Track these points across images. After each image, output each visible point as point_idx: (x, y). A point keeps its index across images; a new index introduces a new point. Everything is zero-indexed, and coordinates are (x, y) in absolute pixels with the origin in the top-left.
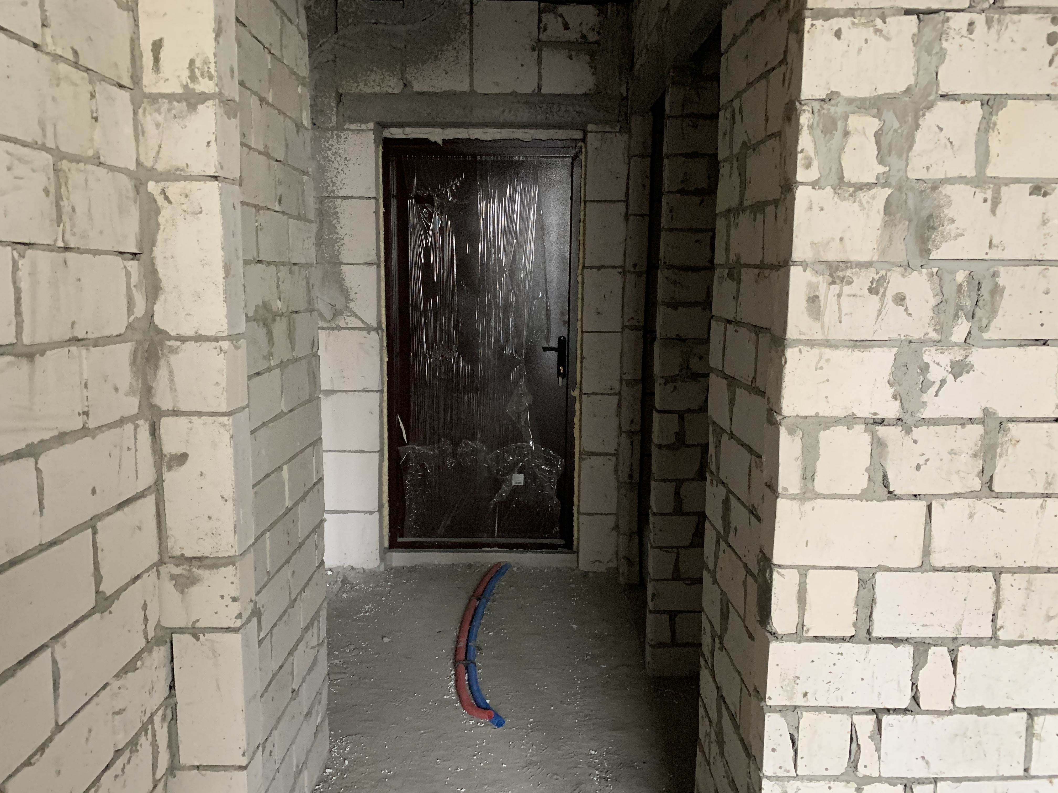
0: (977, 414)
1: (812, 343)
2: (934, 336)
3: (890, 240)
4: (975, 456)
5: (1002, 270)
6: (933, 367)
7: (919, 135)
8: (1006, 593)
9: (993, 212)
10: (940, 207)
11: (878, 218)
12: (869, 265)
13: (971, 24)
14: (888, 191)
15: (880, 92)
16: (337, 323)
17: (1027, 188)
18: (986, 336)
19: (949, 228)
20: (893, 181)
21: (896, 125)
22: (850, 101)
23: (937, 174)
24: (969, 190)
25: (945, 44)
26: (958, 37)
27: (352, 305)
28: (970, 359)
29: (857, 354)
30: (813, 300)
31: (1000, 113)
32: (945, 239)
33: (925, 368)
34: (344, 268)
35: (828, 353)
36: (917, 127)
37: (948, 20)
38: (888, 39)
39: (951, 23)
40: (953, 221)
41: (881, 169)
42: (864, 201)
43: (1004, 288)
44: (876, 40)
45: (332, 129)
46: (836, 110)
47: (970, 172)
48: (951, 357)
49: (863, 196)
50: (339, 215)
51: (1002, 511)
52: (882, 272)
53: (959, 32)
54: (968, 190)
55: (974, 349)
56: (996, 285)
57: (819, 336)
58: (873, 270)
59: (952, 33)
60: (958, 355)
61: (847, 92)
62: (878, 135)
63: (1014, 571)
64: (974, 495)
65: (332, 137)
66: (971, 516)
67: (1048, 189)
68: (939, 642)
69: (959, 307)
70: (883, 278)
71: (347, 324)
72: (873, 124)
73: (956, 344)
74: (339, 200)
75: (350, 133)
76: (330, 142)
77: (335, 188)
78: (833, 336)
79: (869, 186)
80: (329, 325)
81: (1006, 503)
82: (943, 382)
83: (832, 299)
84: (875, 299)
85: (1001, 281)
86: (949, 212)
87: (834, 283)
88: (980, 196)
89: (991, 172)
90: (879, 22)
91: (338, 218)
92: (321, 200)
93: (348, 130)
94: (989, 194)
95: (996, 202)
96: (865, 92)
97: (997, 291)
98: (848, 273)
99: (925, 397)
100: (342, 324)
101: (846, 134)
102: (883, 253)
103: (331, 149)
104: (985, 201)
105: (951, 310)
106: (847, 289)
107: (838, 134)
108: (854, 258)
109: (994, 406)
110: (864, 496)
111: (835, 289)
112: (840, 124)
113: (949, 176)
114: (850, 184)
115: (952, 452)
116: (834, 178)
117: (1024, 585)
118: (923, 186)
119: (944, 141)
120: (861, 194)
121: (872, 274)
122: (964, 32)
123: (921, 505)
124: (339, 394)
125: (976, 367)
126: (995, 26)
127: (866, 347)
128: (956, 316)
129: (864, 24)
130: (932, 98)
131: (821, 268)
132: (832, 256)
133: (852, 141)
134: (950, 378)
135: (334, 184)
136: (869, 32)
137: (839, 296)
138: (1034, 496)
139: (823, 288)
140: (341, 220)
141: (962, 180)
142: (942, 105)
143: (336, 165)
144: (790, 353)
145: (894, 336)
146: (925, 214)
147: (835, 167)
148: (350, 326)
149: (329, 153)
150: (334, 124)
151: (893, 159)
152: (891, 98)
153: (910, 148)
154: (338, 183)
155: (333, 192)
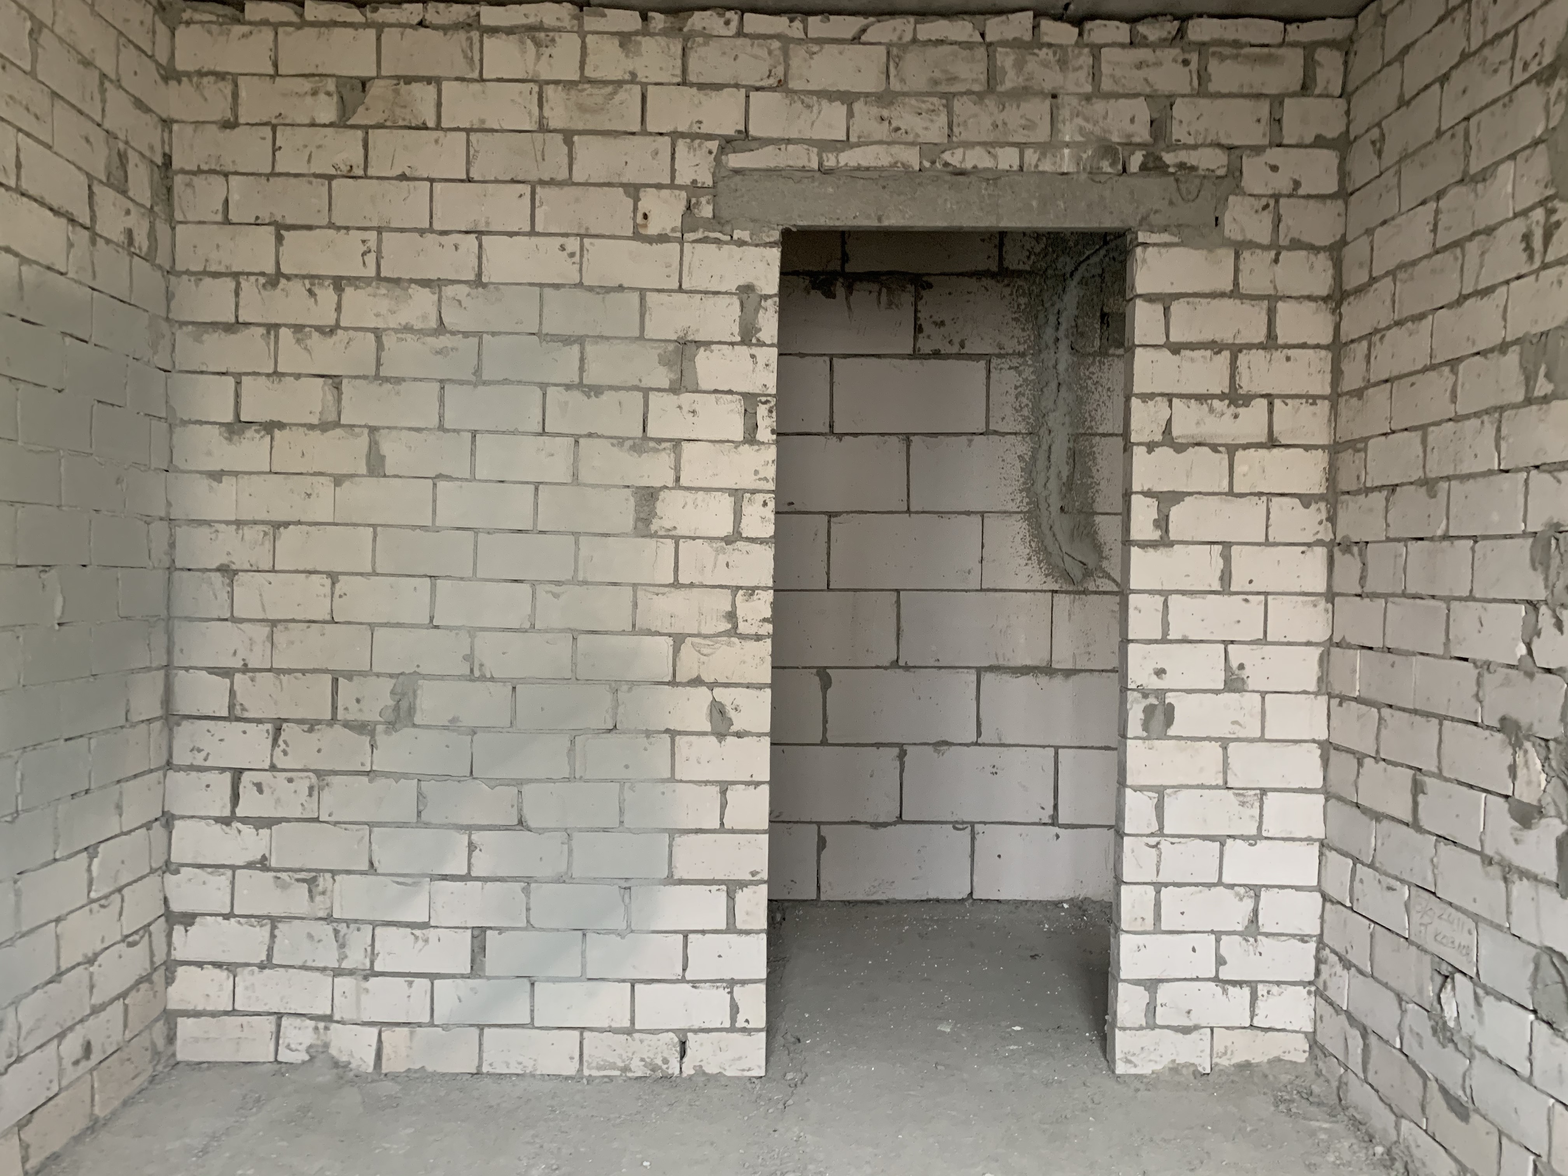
16: (1085, 585)
27: (1105, 564)
34: (1098, 519)
45: (1094, 355)
50: (1097, 455)
65: (1093, 363)
71: (1098, 587)
74: (1098, 438)
75: (1116, 359)
76: (1091, 370)
77: (1093, 423)
80: (1075, 589)
91: (1094, 459)
92: (1075, 438)
93: (1113, 355)
100: (1092, 587)
103: (1090, 378)
124: (1083, 675)
135: (1093, 419)
140: (1099, 461)
143: (1097, 396)
148: (1101, 589)
149: (1089, 382)
150: (1096, 348)
154: (1098, 418)
155: (1091, 428)
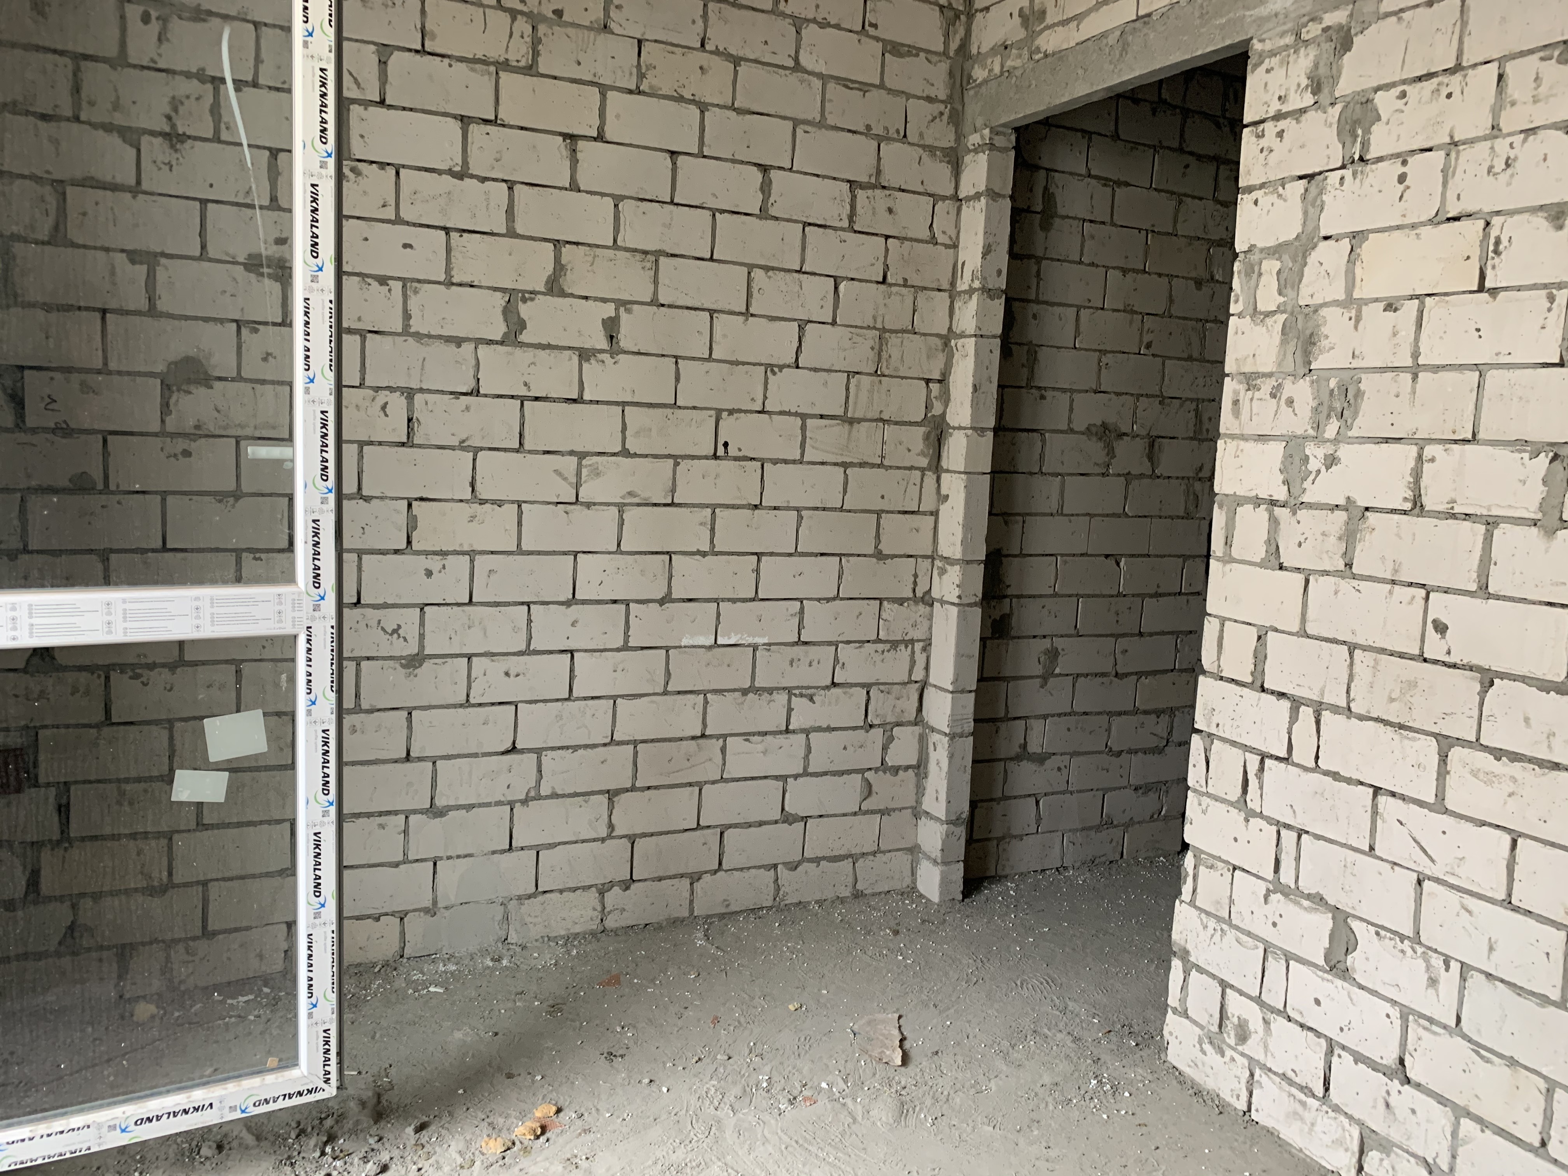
0: (1342, 502)
1: (1233, 437)
2: (1311, 432)
3: (1285, 355)
4: (1340, 538)
5: (1363, 376)
6: (1311, 458)
7: (1306, 270)
8: (1357, 668)
9: (1356, 328)
10: (1318, 326)
11: (1277, 338)
12: (1270, 375)
13: (1342, 178)
14: (1285, 316)
15: (1281, 241)
17: (1382, 305)
18: (1350, 434)
19: (1324, 343)
20: (1289, 308)
21: (1290, 265)
22: (1262, 250)
23: (1318, 300)
24: (1339, 310)
25: (1324, 197)
26: (1332, 190)
28: (1338, 453)
29: (1260, 446)
30: (1236, 402)
31: (1364, 246)
32: (1321, 352)
33: (1306, 459)
35: (1242, 444)
36: (1305, 264)
37: (1326, 178)
38: (1285, 200)
39: (1329, 181)
40: (1327, 337)
41: (1282, 299)
42: (1269, 324)
43: (1364, 393)
44: (1279, 203)
46: (1255, 257)
47: (1341, 296)
48: (1325, 451)
49: (1269, 321)
51: (1359, 591)
52: (1280, 381)
53: (1333, 186)
54: (1337, 311)
55: (1341, 445)
56: (1359, 390)
57: (1237, 432)
58: (1274, 379)
59: (1329, 188)
60: (1329, 449)
61: (1260, 244)
62: (1279, 272)
63: (1365, 649)
64: (1337, 573)
66: (1336, 593)
67: (1398, 305)
68: (1308, 703)
69: (1331, 409)
70: (1280, 385)
72: (1277, 265)
73: (1328, 440)
78: (1246, 431)
79: (1273, 313)
81: (1363, 585)
82: (1318, 472)
83: (1247, 402)
84: (1274, 401)
85: (1362, 386)
86: (1324, 330)
87: (1249, 389)
88: (1347, 315)
89: (1356, 295)
90: (1280, 188)
94: (1353, 314)
95: (1358, 319)
96: (1271, 243)
97: (1359, 394)
98: (1258, 382)
99: (1306, 485)
101: (1260, 275)
102: (1279, 365)
104: (1350, 319)
105: (1325, 410)
106: (1257, 395)
107: (1255, 276)
108: (1262, 369)
109: (1354, 496)
110: (1262, 565)
111: (1250, 393)
112: (1256, 269)
113: (1327, 300)
114: (1261, 313)
115: (1324, 534)
116: (1251, 311)
117: (1372, 663)
118: (1307, 310)
119: (1323, 273)
120: (1267, 319)
121: (1273, 382)
122: (1337, 185)
123: (1300, 578)
125: (1342, 460)
126: (1359, 176)
127: (1265, 441)
128: (1329, 416)
129: (1272, 193)
130: (1315, 240)
131: (1242, 377)
132: (1247, 369)
133: (1263, 279)
134: (1323, 469)
136: (1273, 198)
137: (1252, 399)
138: (1383, 581)
139: (1242, 393)
141: (1336, 303)
142: (1323, 244)
144: (1220, 443)
145: (1285, 432)
146: (1308, 332)
147: (1252, 300)
151: (1289, 291)
152: (1286, 244)
153: (1300, 281)
